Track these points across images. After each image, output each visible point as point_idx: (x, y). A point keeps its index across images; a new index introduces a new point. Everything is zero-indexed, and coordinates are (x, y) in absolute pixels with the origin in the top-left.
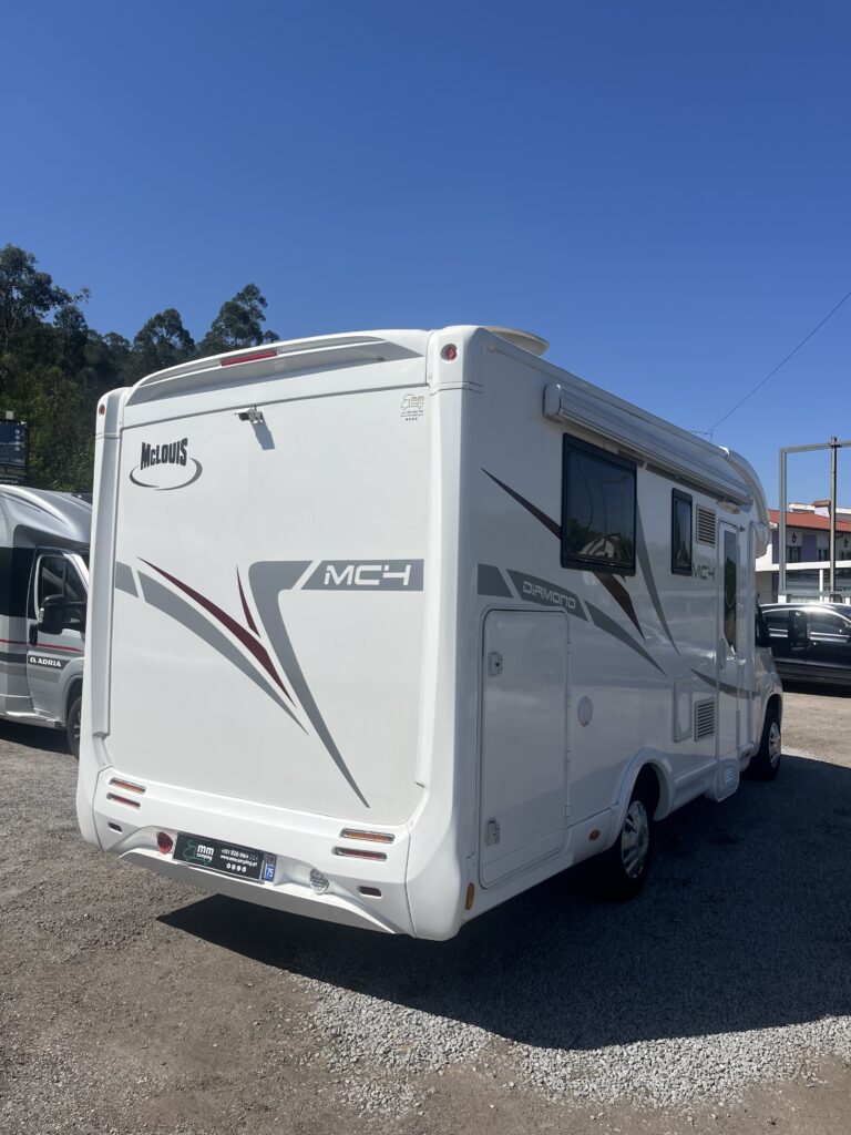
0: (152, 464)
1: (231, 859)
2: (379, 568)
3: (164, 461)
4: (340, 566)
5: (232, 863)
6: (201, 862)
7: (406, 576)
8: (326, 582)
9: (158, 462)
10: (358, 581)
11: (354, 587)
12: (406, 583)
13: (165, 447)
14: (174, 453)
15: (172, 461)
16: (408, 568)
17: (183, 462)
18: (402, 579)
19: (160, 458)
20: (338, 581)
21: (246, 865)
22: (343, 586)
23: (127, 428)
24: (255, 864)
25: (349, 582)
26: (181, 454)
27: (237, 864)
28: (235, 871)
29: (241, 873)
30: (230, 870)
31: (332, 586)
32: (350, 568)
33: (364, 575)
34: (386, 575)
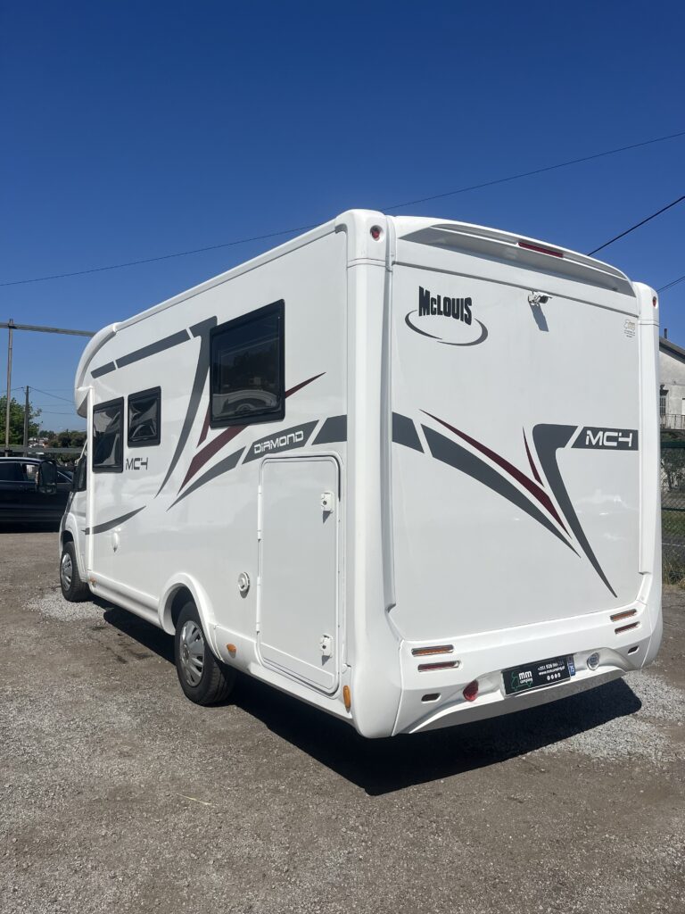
0: (434, 313)
1: (548, 672)
2: (615, 434)
3: (447, 314)
4: (595, 431)
5: (550, 674)
6: (525, 687)
7: (629, 440)
8: (587, 443)
9: (440, 313)
10: (606, 443)
11: (604, 447)
12: (630, 445)
13: (446, 299)
14: (458, 309)
15: (456, 316)
16: (631, 435)
17: (468, 321)
18: (628, 443)
19: (442, 309)
20: (594, 442)
21: (559, 671)
22: (597, 446)
23: (398, 263)
24: (563, 667)
25: (601, 444)
26: (465, 312)
27: (553, 673)
28: (555, 680)
29: (558, 679)
30: (551, 681)
31: (591, 446)
32: (601, 433)
33: (609, 439)
34: (620, 439)
